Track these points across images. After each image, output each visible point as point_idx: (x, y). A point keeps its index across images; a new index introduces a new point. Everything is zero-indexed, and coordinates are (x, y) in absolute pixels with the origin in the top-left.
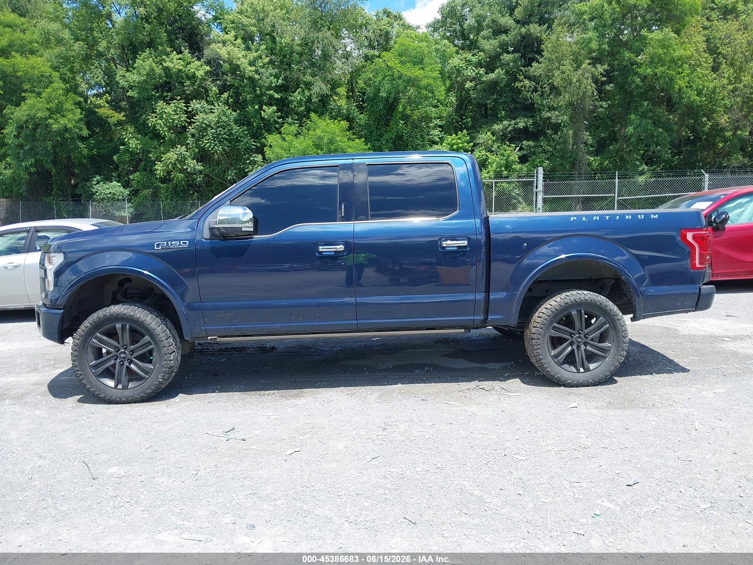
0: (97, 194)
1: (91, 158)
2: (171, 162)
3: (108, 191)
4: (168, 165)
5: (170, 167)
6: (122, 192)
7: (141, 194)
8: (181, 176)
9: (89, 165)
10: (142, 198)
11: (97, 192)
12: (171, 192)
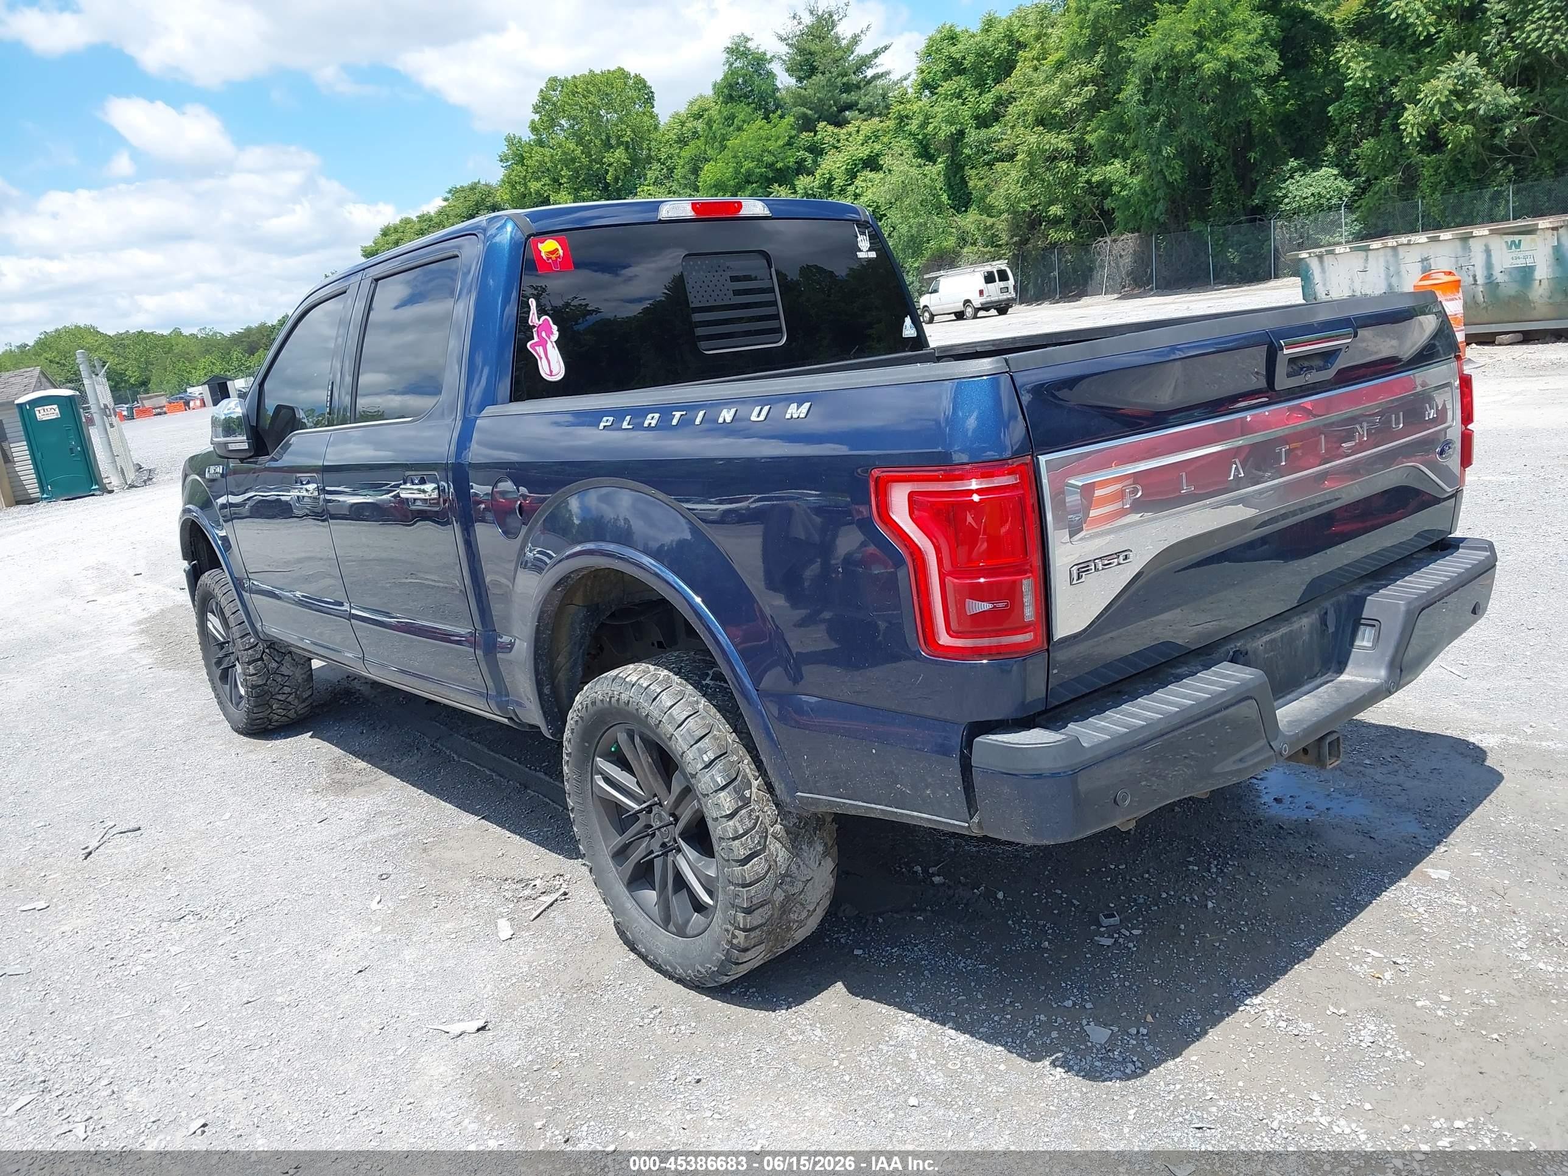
0: (1286, 200)
1: (1286, 123)
2: (1438, 101)
3: (1308, 192)
4: (1432, 109)
5: (1436, 112)
6: (1338, 189)
7: (1377, 189)
8: (1466, 130)
9: (1279, 140)
10: (1377, 197)
11: (1286, 196)
12: (1446, 172)
